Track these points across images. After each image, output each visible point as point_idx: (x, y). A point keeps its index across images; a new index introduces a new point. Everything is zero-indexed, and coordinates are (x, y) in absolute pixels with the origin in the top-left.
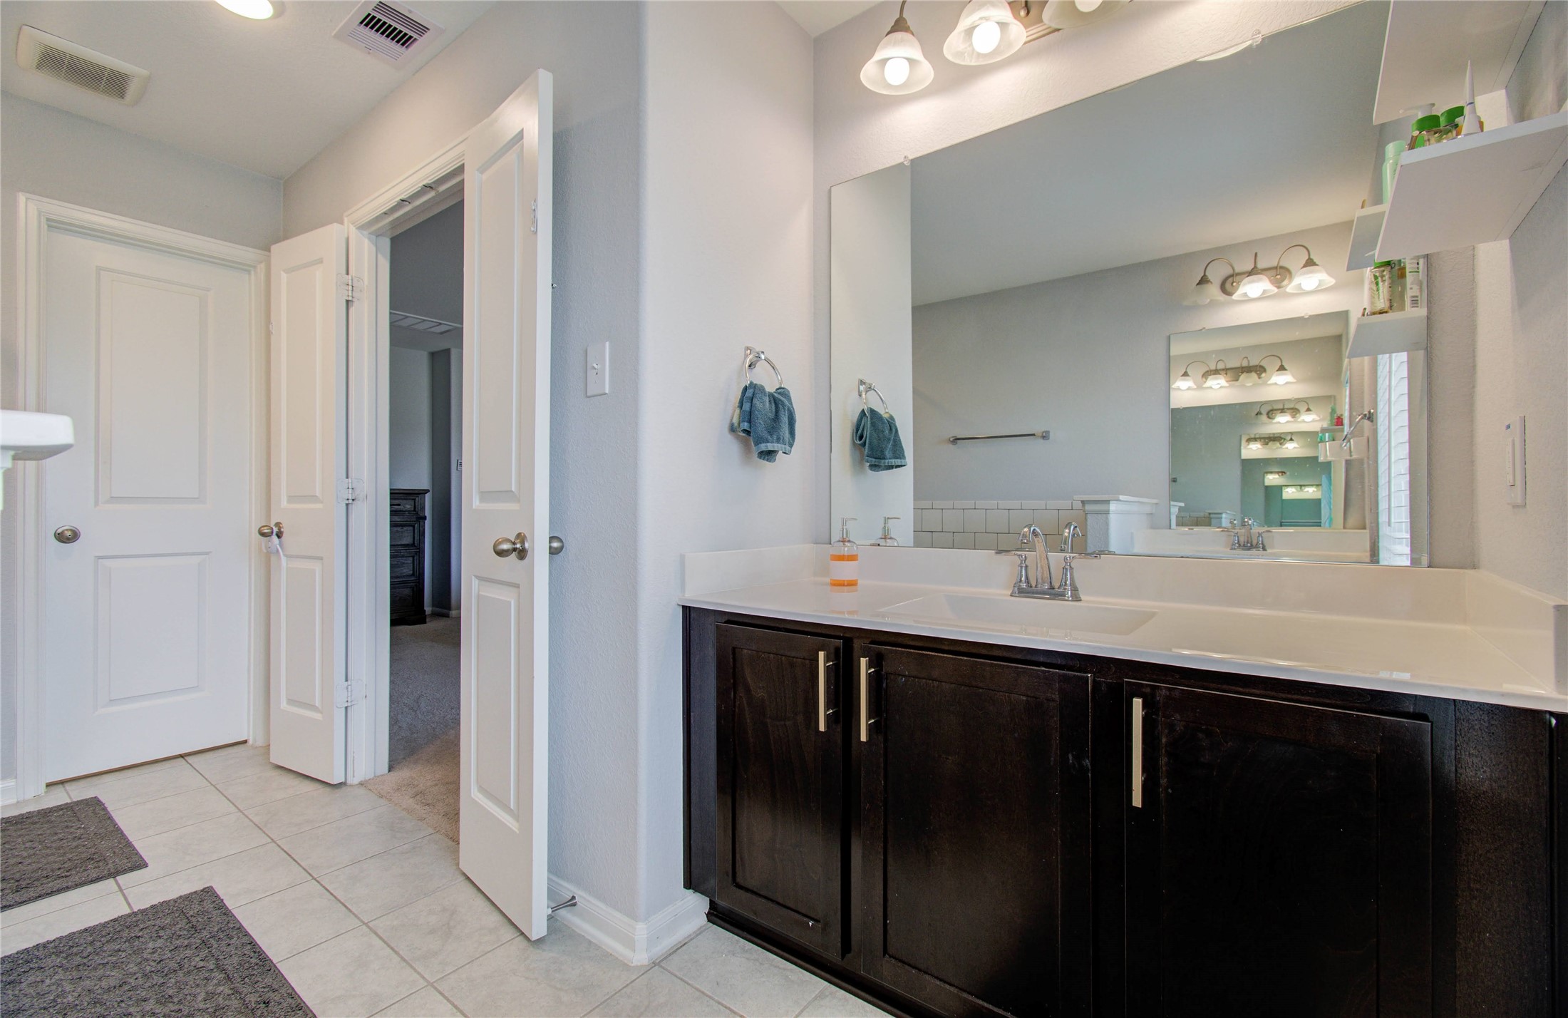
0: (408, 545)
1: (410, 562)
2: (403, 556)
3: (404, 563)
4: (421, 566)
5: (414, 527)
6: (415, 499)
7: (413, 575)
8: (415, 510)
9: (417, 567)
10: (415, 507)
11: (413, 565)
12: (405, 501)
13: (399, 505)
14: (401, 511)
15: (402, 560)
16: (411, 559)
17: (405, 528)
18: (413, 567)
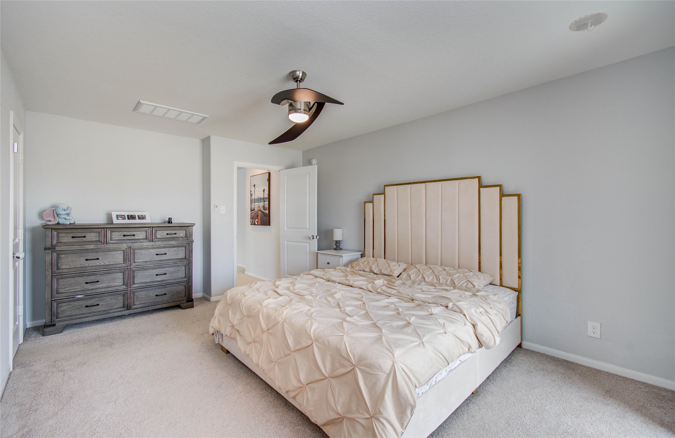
0: (182, 258)
1: (182, 269)
2: (179, 266)
3: (179, 270)
4: (190, 271)
5: (186, 248)
6: (186, 230)
7: (185, 277)
8: (186, 237)
9: (187, 272)
10: (186, 235)
11: (185, 271)
12: (179, 231)
13: (176, 234)
14: (176, 238)
15: (178, 268)
16: (184, 267)
17: (180, 248)
18: (185, 272)
